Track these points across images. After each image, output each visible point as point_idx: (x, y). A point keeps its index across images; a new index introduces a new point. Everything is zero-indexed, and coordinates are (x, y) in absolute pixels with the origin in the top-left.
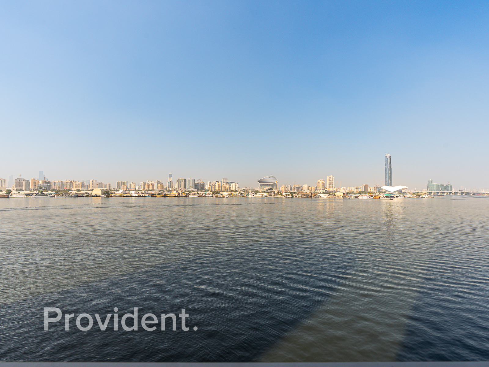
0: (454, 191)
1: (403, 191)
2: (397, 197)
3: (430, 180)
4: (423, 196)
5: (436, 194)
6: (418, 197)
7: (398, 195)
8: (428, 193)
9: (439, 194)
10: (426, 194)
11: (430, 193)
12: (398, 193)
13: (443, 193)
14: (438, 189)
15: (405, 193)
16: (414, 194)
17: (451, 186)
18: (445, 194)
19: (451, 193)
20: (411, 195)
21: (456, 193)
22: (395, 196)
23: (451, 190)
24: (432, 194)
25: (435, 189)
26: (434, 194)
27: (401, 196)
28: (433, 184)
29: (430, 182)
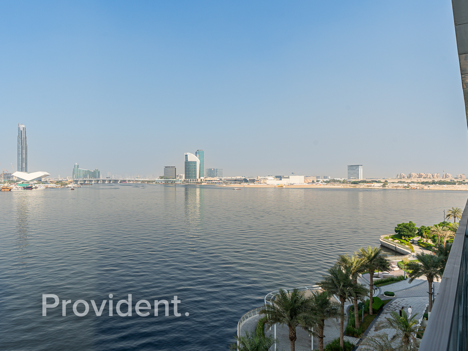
0: (101, 178)
1: (43, 180)
2: (36, 188)
3: (76, 164)
4: (69, 185)
5: (83, 182)
6: (63, 186)
7: (37, 185)
8: (74, 181)
9: (86, 183)
10: (71, 182)
11: (76, 182)
12: (36, 182)
13: (91, 181)
14: (85, 176)
15: (46, 182)
16: (58, 182)
17: (99, 173)
18: (93, 182)
19: (99, 180)
20: (54, 184)
21: (104, 181)
22: (34, 187)
23: (99, 177)
24: (79, 183)
25: (82, 175)
26: (81, 183)
27: (42, 187)
28: (80, 170)
29: (76, 167)
